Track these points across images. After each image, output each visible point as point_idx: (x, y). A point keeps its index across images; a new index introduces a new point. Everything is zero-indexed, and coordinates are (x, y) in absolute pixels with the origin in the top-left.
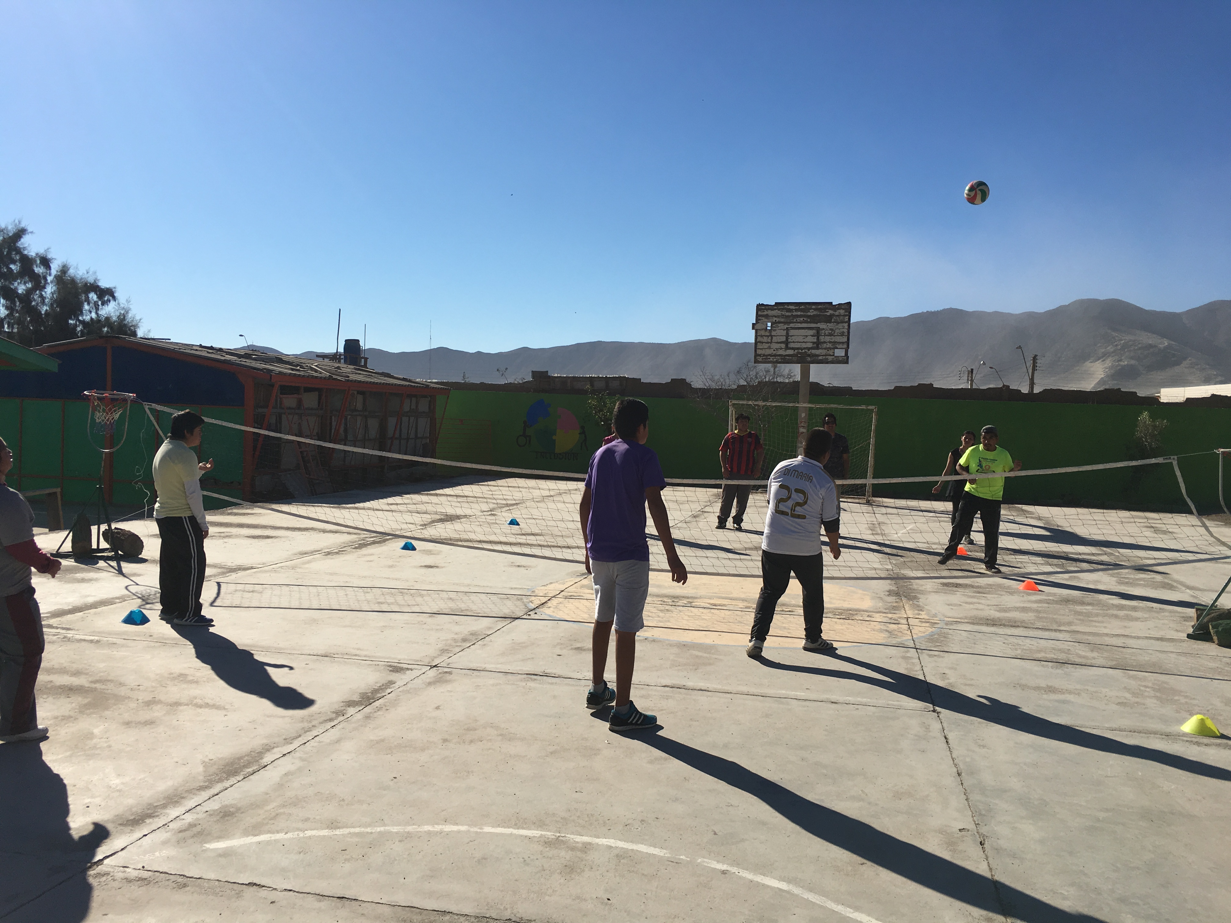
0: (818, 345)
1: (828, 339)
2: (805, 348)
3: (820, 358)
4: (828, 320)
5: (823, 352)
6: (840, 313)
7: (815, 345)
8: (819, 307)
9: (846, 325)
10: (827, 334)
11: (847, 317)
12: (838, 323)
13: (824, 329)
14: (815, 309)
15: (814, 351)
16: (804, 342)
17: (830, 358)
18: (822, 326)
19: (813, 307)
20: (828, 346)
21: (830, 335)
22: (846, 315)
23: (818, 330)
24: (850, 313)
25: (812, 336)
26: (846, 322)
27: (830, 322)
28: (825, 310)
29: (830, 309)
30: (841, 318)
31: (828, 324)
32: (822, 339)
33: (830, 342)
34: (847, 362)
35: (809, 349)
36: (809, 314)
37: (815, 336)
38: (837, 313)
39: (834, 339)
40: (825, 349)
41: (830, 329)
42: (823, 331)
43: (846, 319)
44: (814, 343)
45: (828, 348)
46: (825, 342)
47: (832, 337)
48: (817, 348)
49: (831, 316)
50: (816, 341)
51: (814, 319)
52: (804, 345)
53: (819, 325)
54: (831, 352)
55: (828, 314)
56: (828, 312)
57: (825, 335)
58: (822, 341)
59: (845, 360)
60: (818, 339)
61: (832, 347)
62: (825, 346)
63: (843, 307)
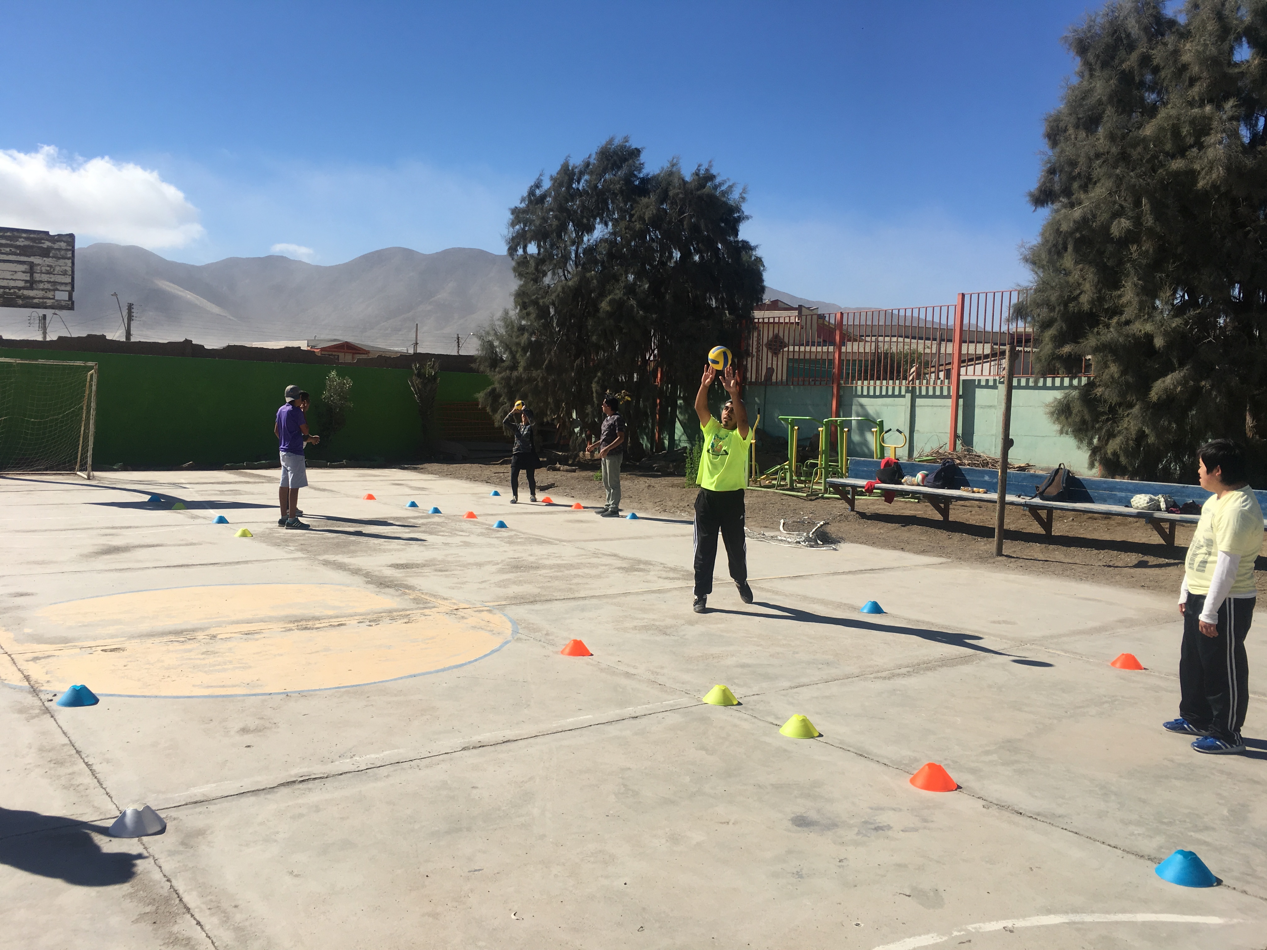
0: (31, 284)
1: (45, 277)
2: (13, 288)
3: (36, 301)
4: (45, 253)
5: (40, 294)
6: (60, 246)
7: (28, 285)
8: (32, 236)
9: (69, 262)
10: (44, 271)
11: (70, 252)
12: (59, 258)
13: (39, 265)
14: (26, 239)
15: (26, 292)
16: (12, 279)
17: (49, 302)
18: (36, 260)
19: (24, 235)
20: (46, 287)
21: (48, 273)
22: (69, 250)
23: (32, 265)
24: (73, 247)
25: (24, 272)
26: (68, 259)
27: (48, 257)
28: (40, 240)
29: (48, 240)
30: (63, 252)
31: (45, 259)
32: (37, 277)
33: (49, 282)
34: (71, 308)
35: (20, 289)
36: (18, 243)
37: (27, 273)
38: (56, 246)
39: (53, 278)
40: (43, 290)
41: (48, 266)
42: (39, 268)
43: (69, 254)
44: (26, 281)
45: (47, 289)
46: (41, 282)
47: (52, 276)
48: (31, 288)
49: (49, 249)
50: (28, 278)
51: (24, 251)
52: (12, 284)
53: (32, 259)
54: (50, 295)
55: (45, 246)
56: (43, 243)
57: (41, 273)
58: (38, 279)
59: (70, 306)
60: (32, 276)
61: (51, 288)
62: (41, 286)
63: (64, 239)
